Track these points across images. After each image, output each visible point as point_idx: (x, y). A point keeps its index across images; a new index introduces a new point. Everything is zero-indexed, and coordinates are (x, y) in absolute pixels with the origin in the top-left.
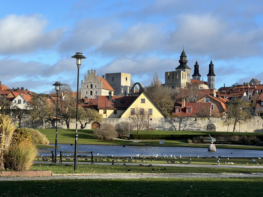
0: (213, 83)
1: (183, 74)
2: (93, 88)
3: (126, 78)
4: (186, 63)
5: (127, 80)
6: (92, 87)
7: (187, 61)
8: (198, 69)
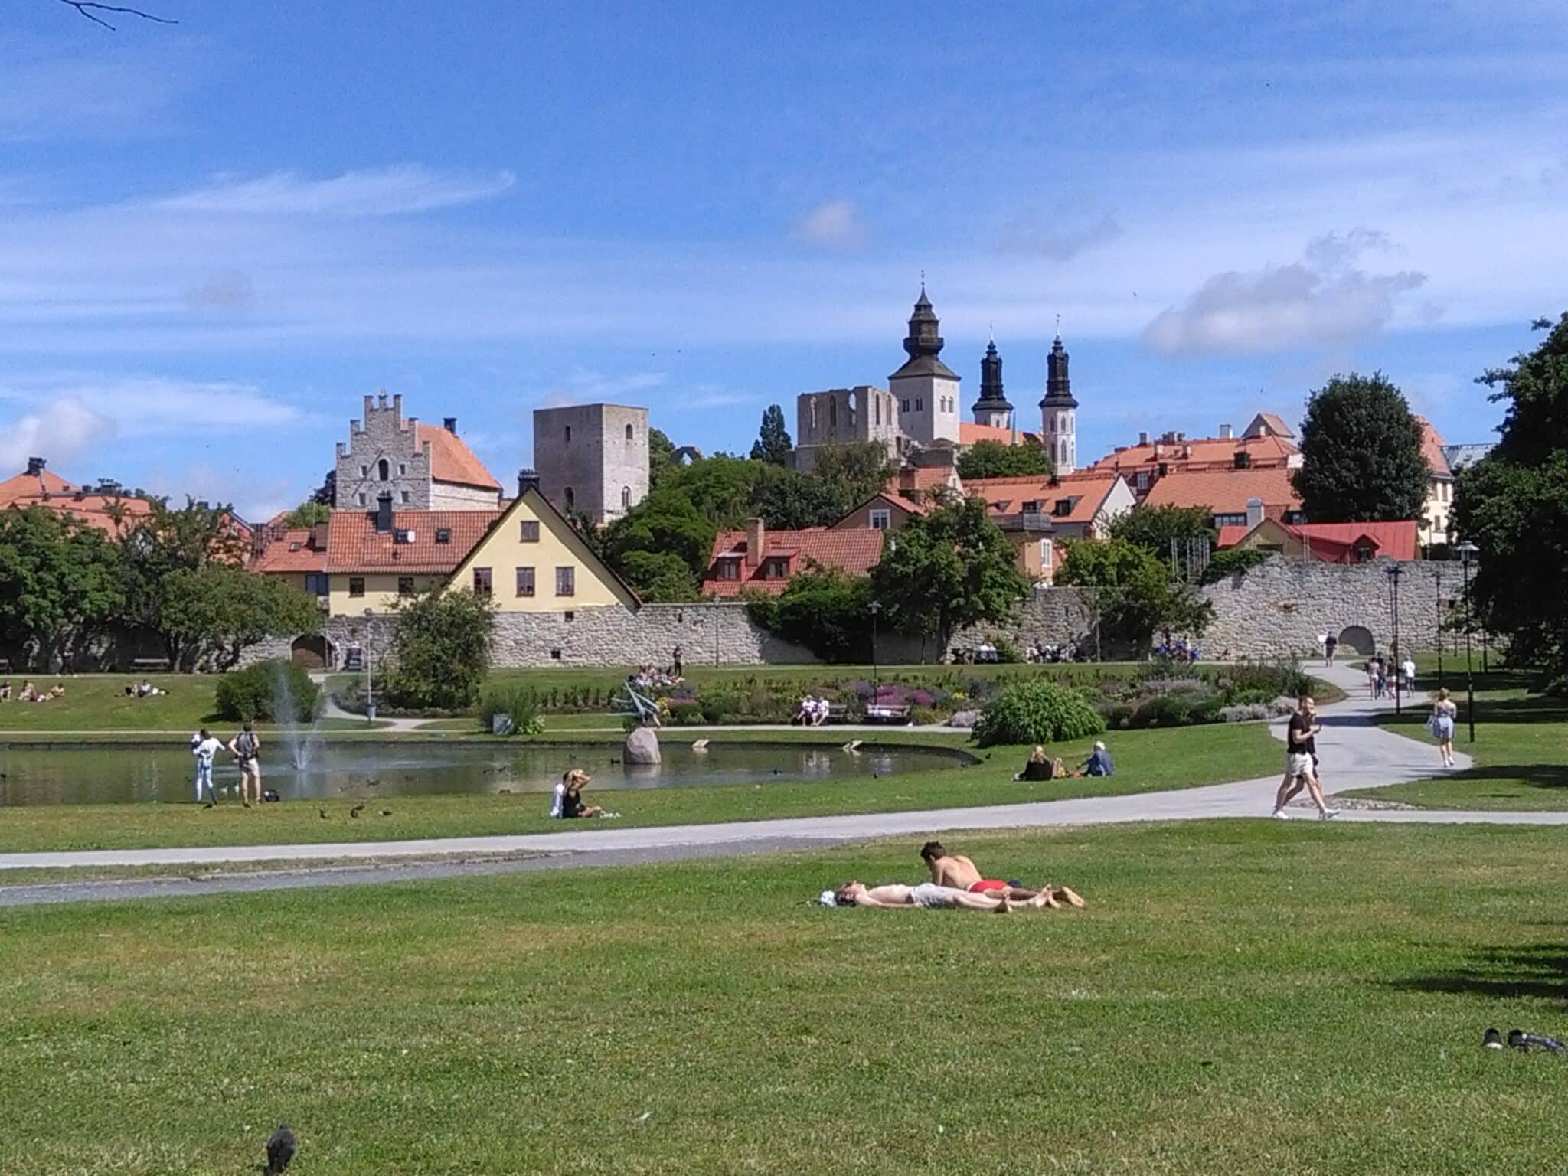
0: (1064, 437)
1: (881, 401)
2: (390, 478)
3: (629, 427)
4: (937, 352)
5: (634, 436)
6: (384, 476)
7: (942, 339)
8: (997, 375)
